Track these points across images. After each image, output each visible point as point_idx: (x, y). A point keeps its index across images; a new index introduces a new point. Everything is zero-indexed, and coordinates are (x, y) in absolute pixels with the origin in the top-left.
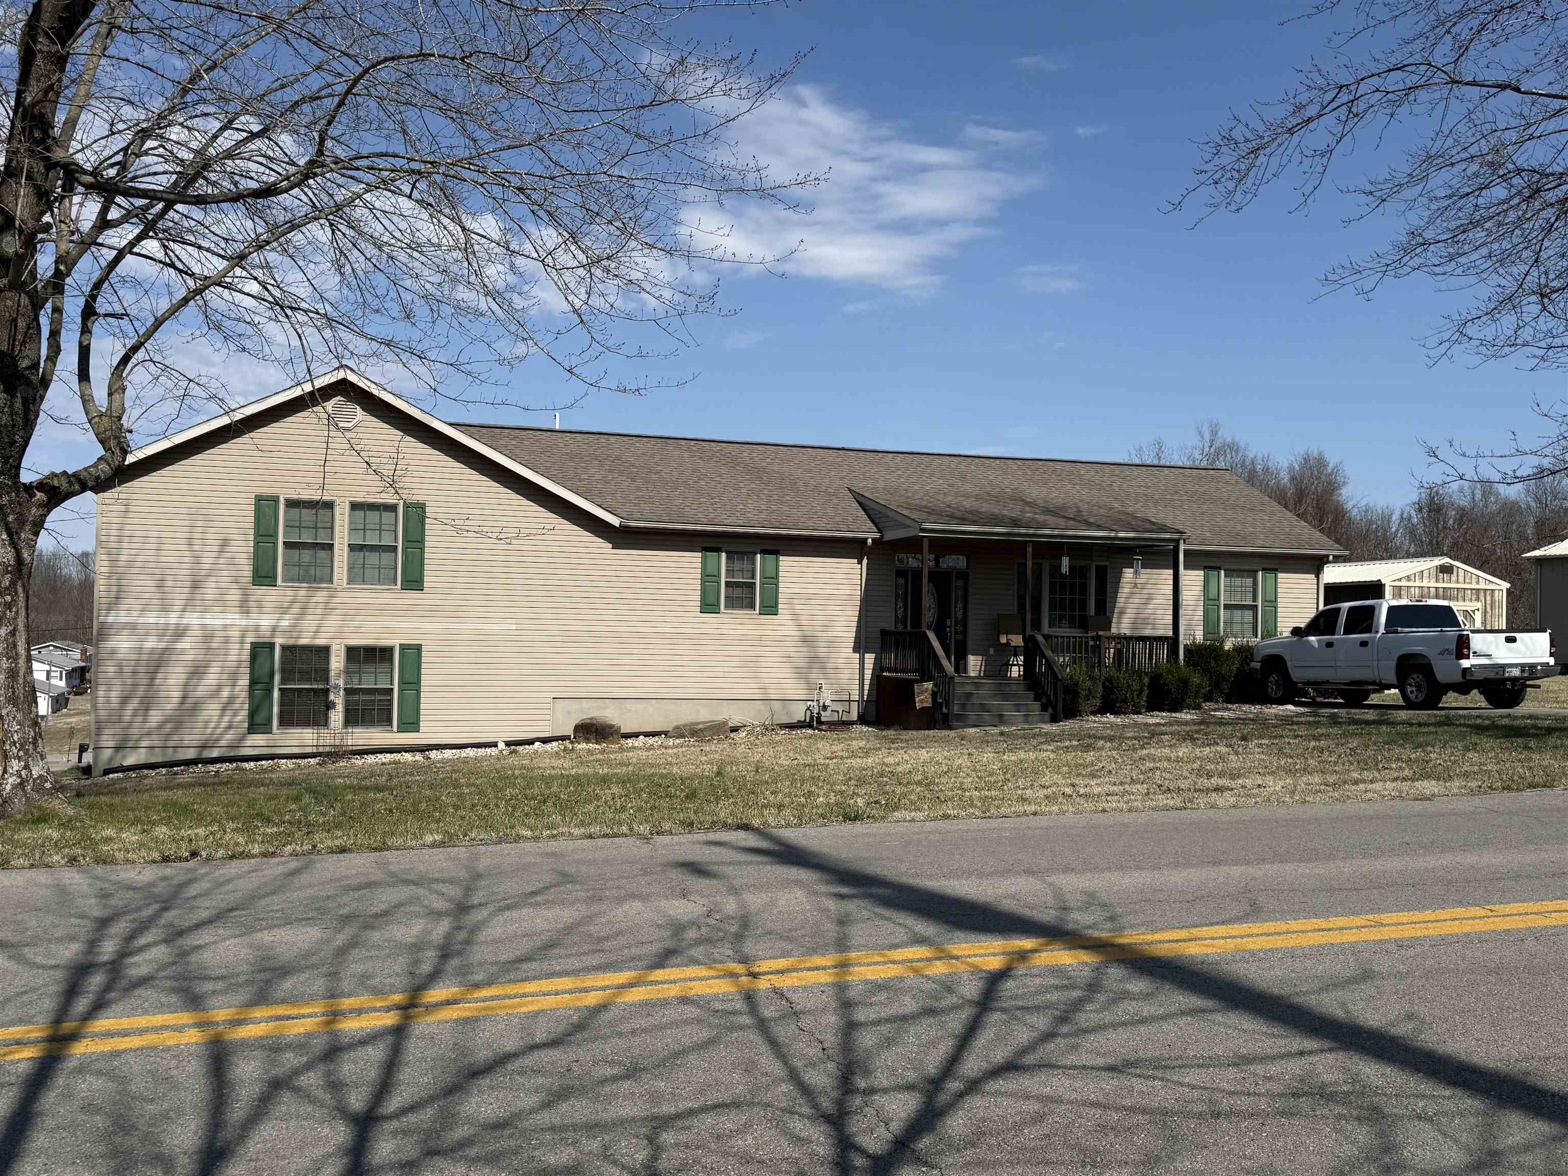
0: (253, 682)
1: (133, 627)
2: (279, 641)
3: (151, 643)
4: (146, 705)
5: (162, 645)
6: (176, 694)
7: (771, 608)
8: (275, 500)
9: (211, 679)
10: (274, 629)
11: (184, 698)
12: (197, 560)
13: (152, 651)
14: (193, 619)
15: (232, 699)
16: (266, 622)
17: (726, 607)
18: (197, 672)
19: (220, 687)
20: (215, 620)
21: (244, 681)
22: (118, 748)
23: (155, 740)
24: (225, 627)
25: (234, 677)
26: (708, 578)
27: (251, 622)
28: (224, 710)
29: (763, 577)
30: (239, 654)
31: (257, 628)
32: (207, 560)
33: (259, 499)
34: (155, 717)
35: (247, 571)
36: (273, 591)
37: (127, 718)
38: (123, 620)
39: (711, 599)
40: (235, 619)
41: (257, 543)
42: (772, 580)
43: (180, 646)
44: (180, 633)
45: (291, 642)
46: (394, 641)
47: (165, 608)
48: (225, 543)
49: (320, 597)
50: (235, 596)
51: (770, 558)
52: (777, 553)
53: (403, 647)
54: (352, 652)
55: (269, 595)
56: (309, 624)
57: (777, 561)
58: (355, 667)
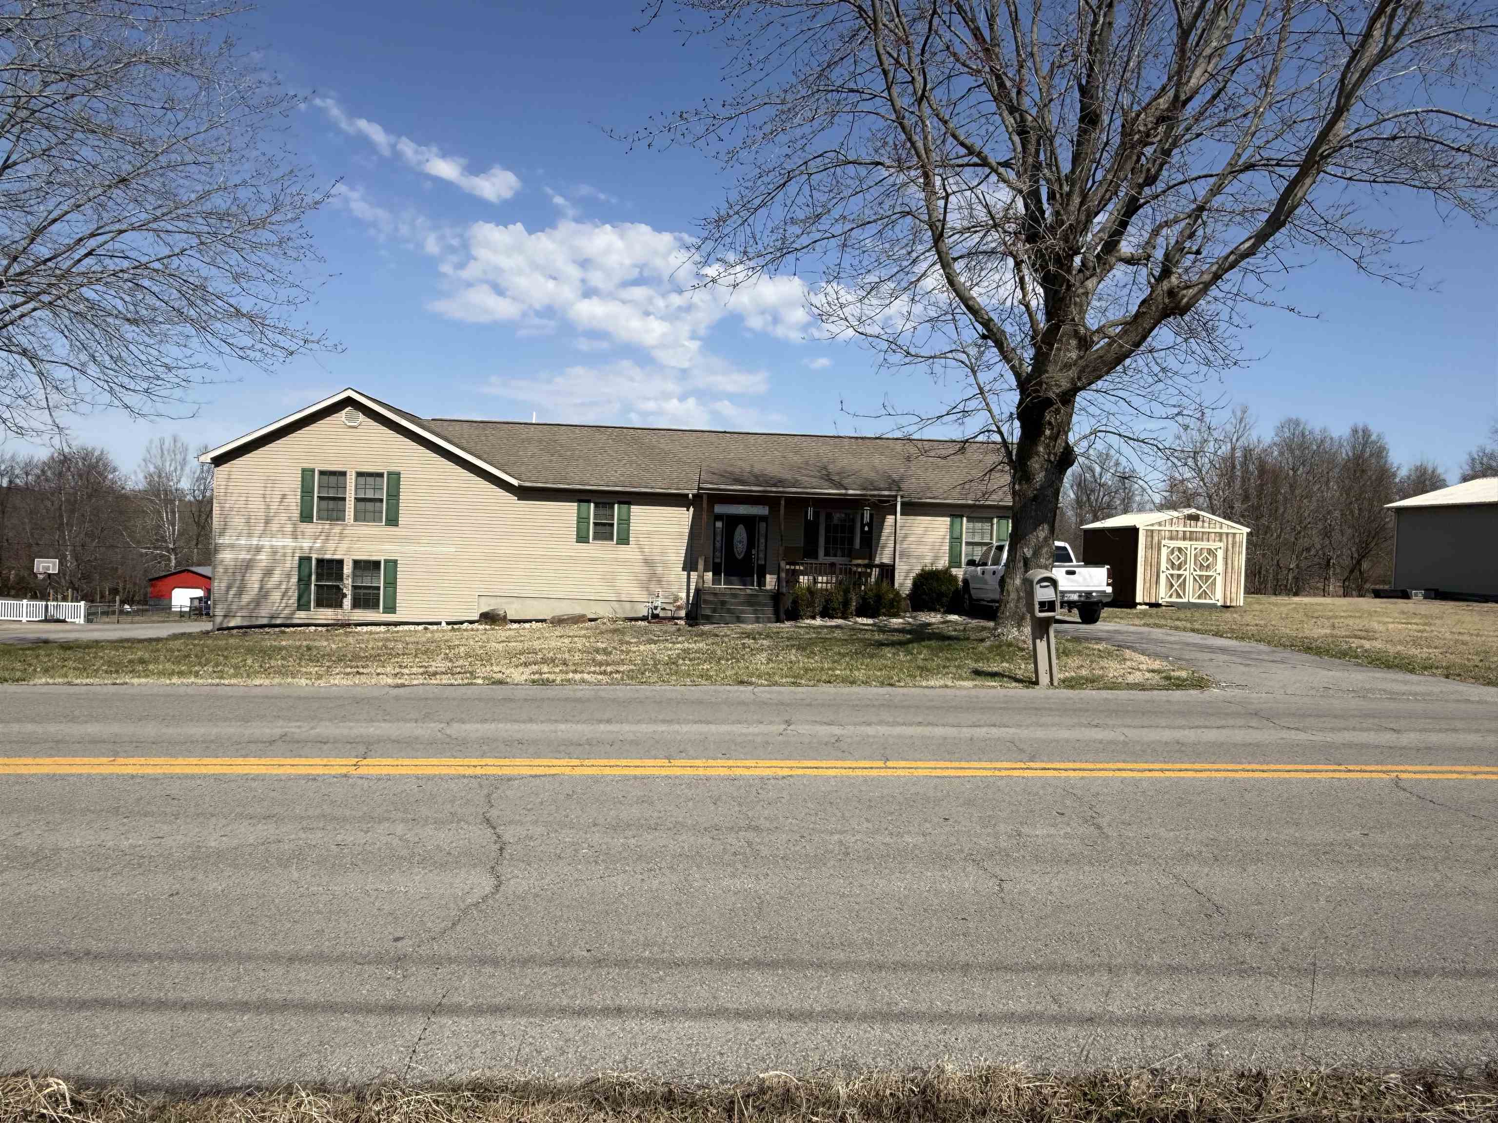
0: (300, 580)
1: (232, 546)
2: (314, 556)
3: (244, 556)
4: (240, 593)
5: (249, 557)
6: (257, 586)
7: (624, 540)
8: (313, 471)
9: (276, 577)
10: (311, 548)
11: (261, 588)
12: (268, 507)
13: (243, 560)
14: (266, 542)
15: (287, 590)
16: (306, 544)
17: (595, 538)
18: (268, 572)
19: (281, 582)
20: (278, 542)
21: (294, 579)
22: (225, 616)
23: (244, 613)
24: (284, 547)
25: (289, 576)
26: (582, 520)
27: (298, 544)
28: (283, 596)
29: (619, 519)
30: (292, 563)
31: (301, 548)
32: (274, 506)
33: (304, 471)
34: (246, 599)
35: (296, 514)
36: (310, 525)
37: (230, 599)
38: (227, 542)
39: (584, 534)
40: (289, 542)
41: (302, 497)
42: (626, 522)
43: (259, 557)
44: (258, 549)
45: (320, 557)
46: (382, 558)
47: (250, 535)
48: (284, 497)
49: (337, 530)
50: (289, 528)
51: (624, 507)
52: (629, 503)
53: (386, 561)
54: (356, 563)
55: (309, 528)
56: (331, 545)
57: (629, 509)
58: (358, 573)
